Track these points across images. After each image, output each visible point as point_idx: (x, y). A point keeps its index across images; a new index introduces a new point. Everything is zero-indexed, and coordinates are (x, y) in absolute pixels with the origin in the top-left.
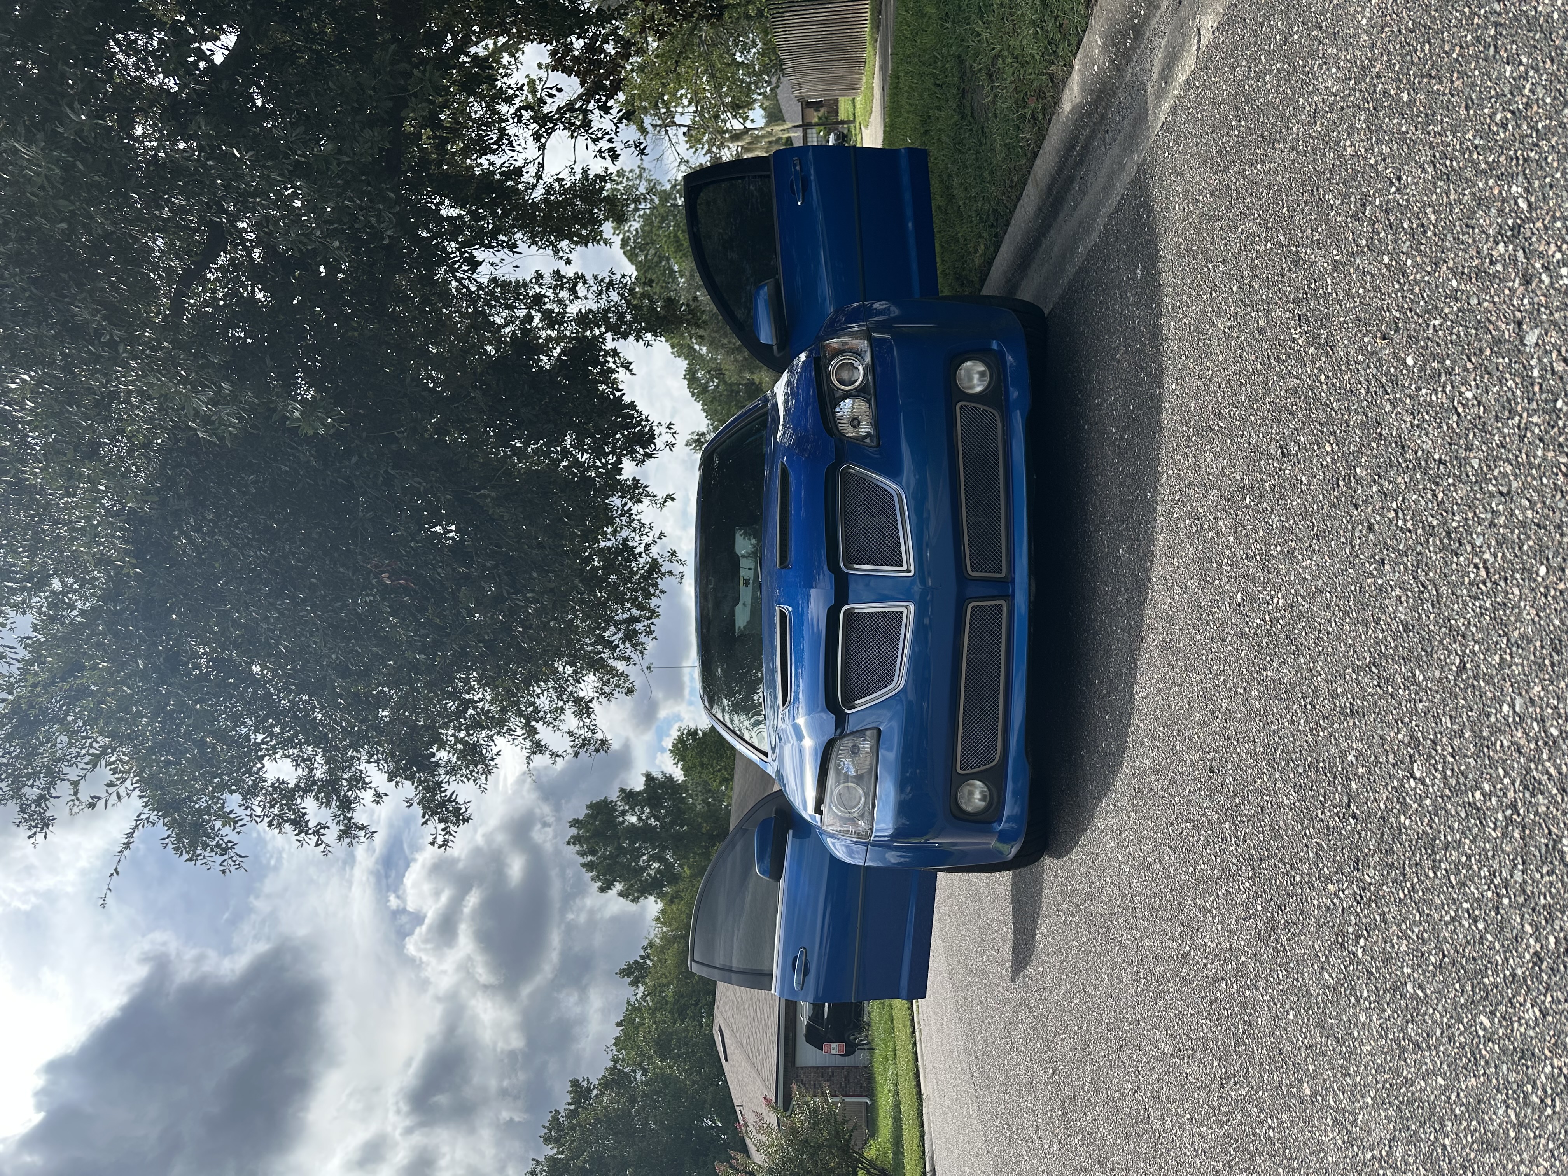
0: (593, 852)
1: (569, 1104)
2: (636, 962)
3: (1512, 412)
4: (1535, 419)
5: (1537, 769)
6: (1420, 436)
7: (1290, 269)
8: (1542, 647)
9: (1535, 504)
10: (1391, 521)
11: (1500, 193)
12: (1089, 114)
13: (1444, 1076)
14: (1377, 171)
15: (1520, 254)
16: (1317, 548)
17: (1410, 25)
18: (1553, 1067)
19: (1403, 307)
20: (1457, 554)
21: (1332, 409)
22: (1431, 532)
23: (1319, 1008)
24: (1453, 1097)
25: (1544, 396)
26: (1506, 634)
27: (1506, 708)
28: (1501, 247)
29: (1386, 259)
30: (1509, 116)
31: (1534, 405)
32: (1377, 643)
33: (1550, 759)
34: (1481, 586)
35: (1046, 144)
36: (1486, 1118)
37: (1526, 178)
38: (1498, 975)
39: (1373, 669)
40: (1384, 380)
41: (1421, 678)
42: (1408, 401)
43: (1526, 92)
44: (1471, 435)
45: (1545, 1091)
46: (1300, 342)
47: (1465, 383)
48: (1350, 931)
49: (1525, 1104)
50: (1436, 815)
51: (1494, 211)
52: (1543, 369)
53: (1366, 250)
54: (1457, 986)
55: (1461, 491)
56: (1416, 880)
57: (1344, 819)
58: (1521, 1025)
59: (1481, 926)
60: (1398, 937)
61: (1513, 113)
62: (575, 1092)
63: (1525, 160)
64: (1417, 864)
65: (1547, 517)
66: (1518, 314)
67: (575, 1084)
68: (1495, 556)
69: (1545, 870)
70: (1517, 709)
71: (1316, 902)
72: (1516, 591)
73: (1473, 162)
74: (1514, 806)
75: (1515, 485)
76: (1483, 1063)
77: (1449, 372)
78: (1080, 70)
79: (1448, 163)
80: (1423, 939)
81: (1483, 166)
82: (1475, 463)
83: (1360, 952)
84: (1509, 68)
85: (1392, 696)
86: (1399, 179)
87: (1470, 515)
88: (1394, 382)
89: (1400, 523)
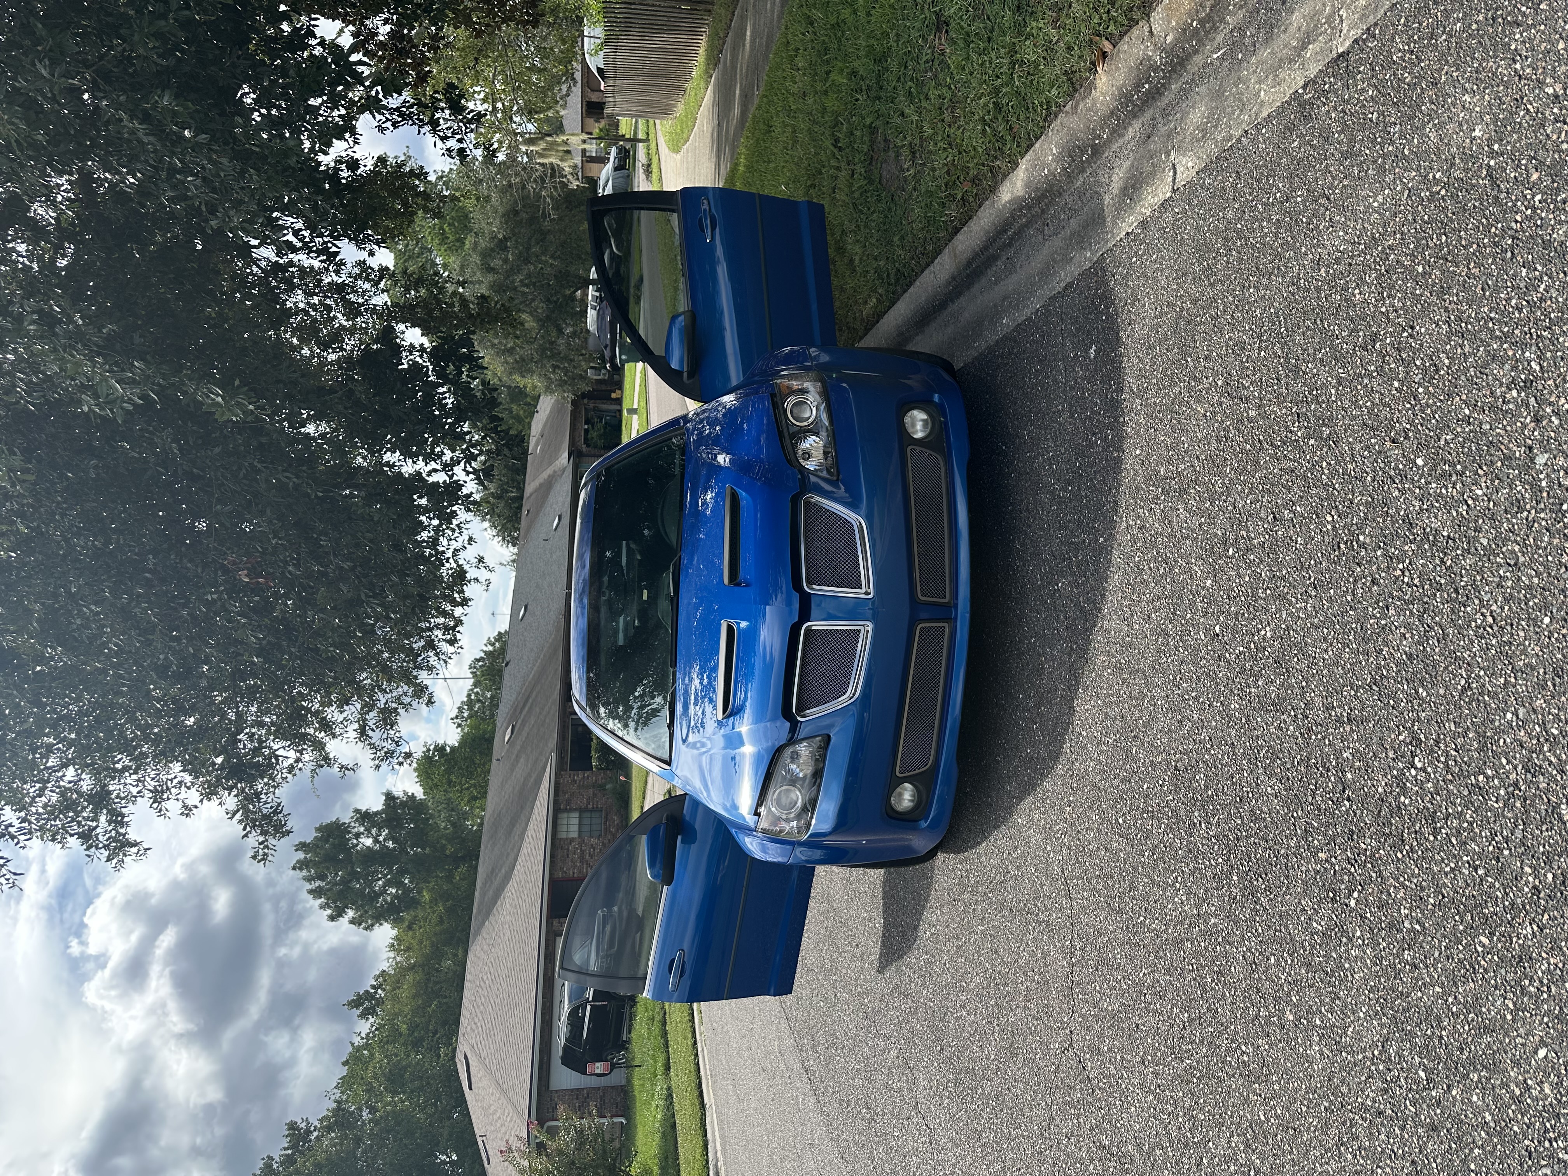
0: (322, 877)
1: (285, 1149)
2: (367, 992)
3: (1521, 510)
4: (1542, 515)
5: (1538, 758)
6: (1428, 518)
7: (1287, 376)
8: (1545, 673)
9: (1541, 574)
10: (1397, 578)
11: (1514, 355)
12: (1029, 207)
13: (1442, 985)
14: (1388, 318)
15: (1532, 401)
16: (1313, 594)
17: (1426, 217)
18: (1549, 964)
19: (1413, 421)
20: (1464, 606)
21: (1334, 489)
22: (1439, 587)
23: (1305, 951)
24: (1450, 1000)
25: (1551, 501)
26: (1510, 663)
27: (1509, 716)
28: (1514, 393)
29: (1396, 384)
30: (1524, 303)
31: (1542, 506)
32: (1379, 669)
33: (1550, 751)
34: (1488, 629)
35: (972, 223)
36: (1484, 1010)
37: (1539, 348)
38: (1497, 905)
39: (1374, 687)
40: (1392, 473)
41: (1425, 694)
42: (1417, 491)
43: (1541, 290)
44: (1481, 521)
45: (1541, 982)
46: (1299, 434)
47: (1476, 484)
48: (1343, 887)
49: (1522, 993)
50: (1438, 794)
51: (1507, 367)
52: (1551, 481)
53: (1375, 374)
54: (1457, 918)
55: (1469, 561)
56: (1415, 843)
57: (1338, 803)
58: (1518, 938)
59: (1480, 872)
60: (1395, 887)
61: (1528, 302)
62: (293, 1135)
63: (1538, 336)
64: (1416, 832)
65: (1552, 584)
66: (1530, 442)
67: (292, 1126)
68: (1502, 608)
69: (1544, 828)
70: (1521, 716)
71: (1304, 868)
72: (1522, 634)
73: (1488, 328)
74: (1516, 785)
75: (1522, 559)
76: (1481, 970)
77: (1461, 474)
78: (1027, 170)
79: (1463, 325)
80: (1421, 887)
81: (1498, 333)
82: (1485, 542)
83: (1353, 903)
84: (1524, 271)
85: (1393, 707)
86: (1412, 328)
87: (1478, 578)
88: (1404, 476)
89: (1406, 580)
